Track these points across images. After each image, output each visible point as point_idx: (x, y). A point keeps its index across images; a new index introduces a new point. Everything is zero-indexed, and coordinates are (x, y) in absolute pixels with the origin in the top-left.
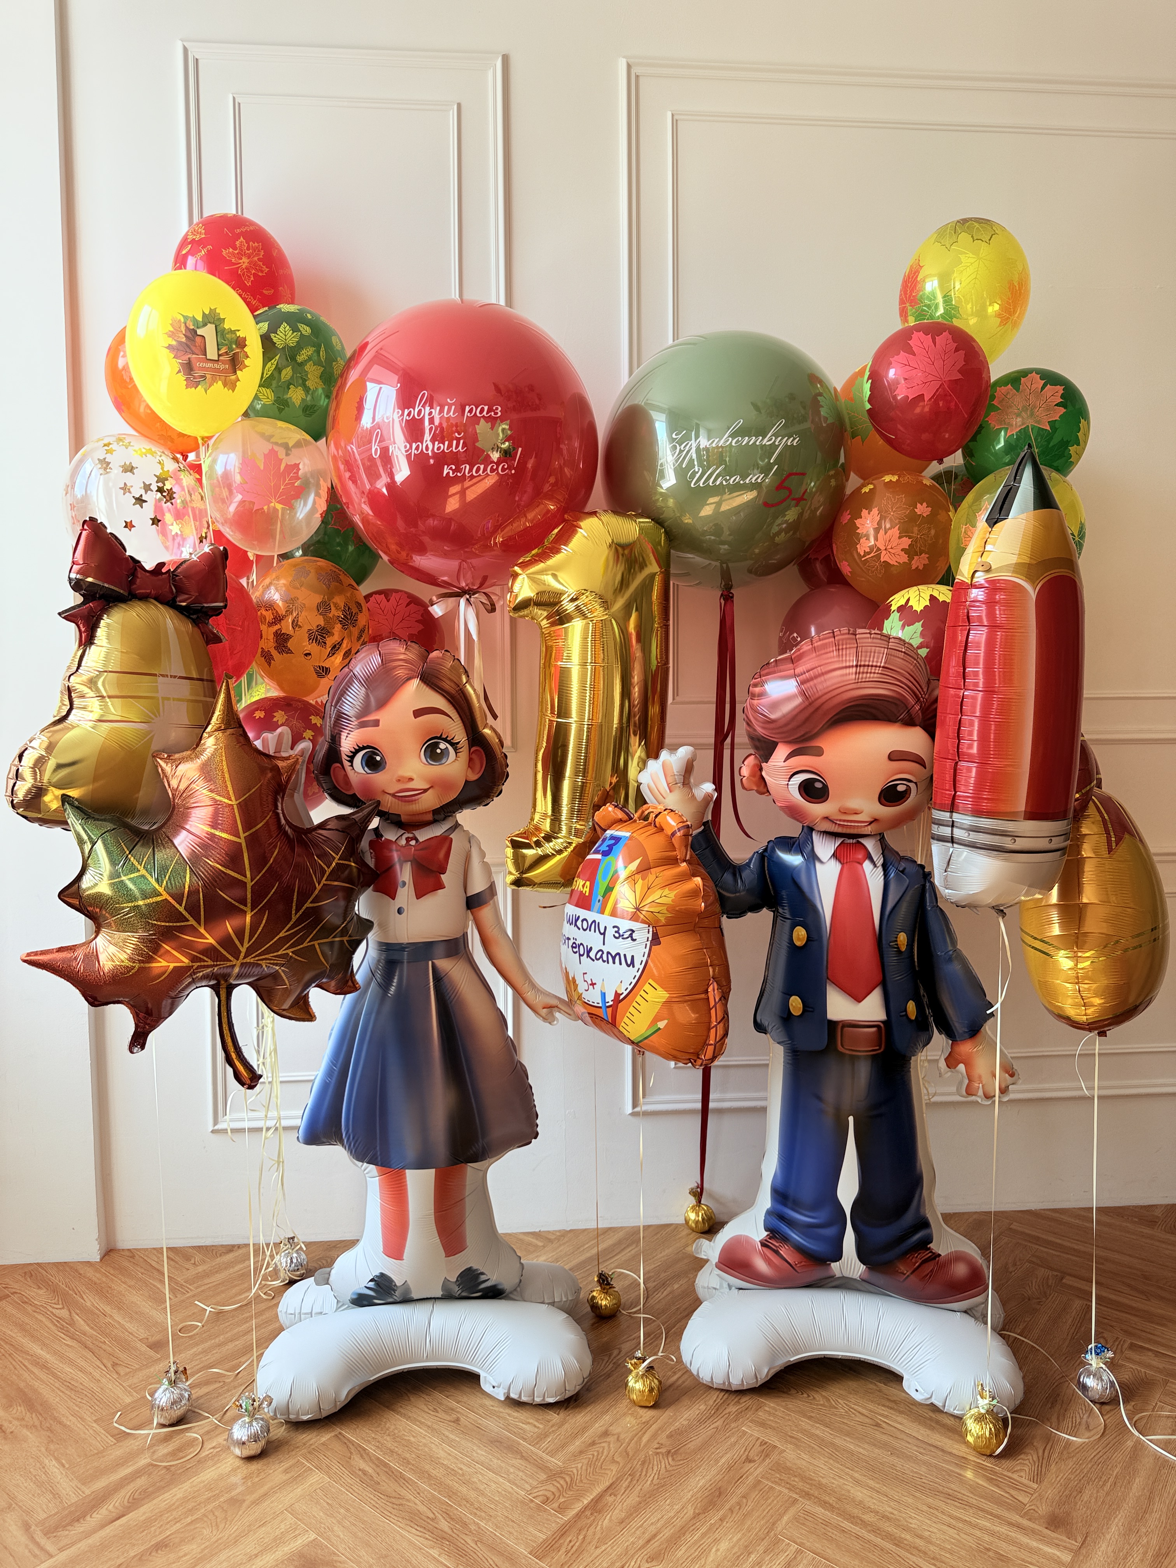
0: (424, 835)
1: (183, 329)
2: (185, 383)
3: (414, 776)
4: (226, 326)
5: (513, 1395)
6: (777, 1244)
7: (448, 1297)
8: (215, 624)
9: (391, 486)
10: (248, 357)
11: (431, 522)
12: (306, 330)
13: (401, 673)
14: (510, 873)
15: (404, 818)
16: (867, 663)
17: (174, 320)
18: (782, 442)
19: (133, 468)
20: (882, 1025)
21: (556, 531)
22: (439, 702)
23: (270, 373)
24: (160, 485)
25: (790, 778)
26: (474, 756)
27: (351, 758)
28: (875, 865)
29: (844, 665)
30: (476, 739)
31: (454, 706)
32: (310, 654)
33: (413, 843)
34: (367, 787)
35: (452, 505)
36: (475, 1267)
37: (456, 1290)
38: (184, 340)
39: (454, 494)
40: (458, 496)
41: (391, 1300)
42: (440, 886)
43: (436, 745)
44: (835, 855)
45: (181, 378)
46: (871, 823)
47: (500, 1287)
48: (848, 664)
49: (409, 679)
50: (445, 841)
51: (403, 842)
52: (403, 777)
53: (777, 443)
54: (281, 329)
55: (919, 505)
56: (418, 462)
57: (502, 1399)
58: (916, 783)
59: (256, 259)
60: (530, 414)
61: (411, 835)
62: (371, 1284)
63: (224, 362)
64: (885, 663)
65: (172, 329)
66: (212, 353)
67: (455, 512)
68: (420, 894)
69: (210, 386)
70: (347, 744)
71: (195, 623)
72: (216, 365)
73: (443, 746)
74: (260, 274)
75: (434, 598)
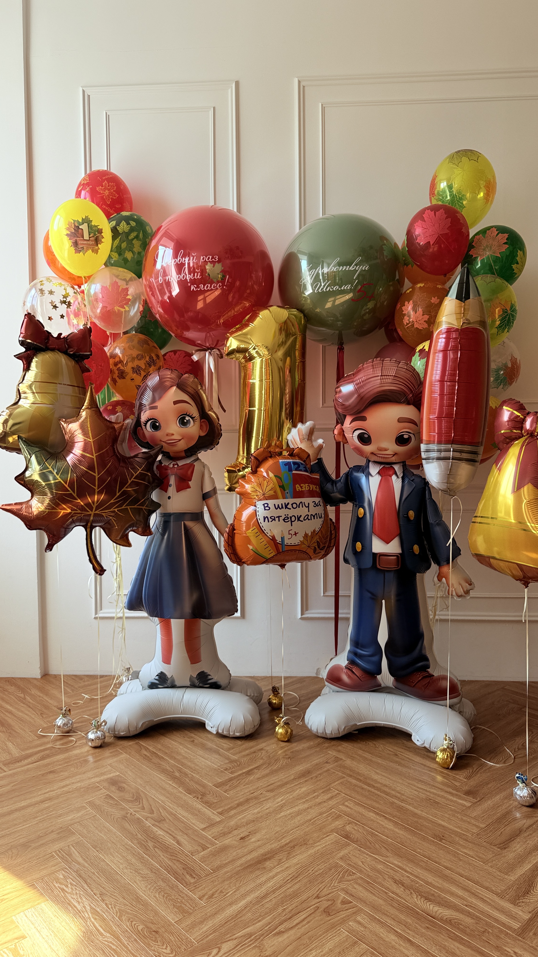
0: (181, 463)
1: (73, 226)
2: (74, 251)
3: (174, 433)
4: (93, 224)
5: (220, 731)
6: (352, 667)
7: (193, 686)
8: (86, 363)
9: (171, 297)
10: (103, 238)
11: (190, 314)
12: (133, 224)
13: (168, 384)
14: (227, 485)
15: (171, 454)
16: (386, 374)
17: (69, 222)
18: (359, 268)
19: (52, 291)
20: (399, 555)
21: (248, 316)
22: (185, 397)
23: (116, 245)
24: (65, 299)
25: (353, 433)
26: (203, 424)
27: (146, 424)
28: (398, 477)
29: (375, 375)
30: (204, 415)
31: (193, 399)
32: (133, 379)
33: (176, 466)
34: (153, 438)
35: (200, 305)
36: (206, 671)
37: (197, 682)
38: (73, 231)
39: (200, 300)
40: (202, 301)
41: (166, 686)
42: (189, 487)
43: (184, 418)
44: (379, 473)
45: (73, 249)
46: (394, 455)
47: (219, 683)
48: (377, 375)
49: (172, 386)
50: (191, 466)
51: (171, 466)
52: (169, 433)
53: (357, 269)
54: (122, 224)
55: (433, 298)
56: (182, 284)
57: (215, 733)
58: (413, 434)
59: (112, 191)
60: (236, 260)
61: (175, 463)
62: (157, 678)
63: (92, 241)
64: (395, 374)
65: (68, 226)
66: (86, 237)
67: (201, 308)
68: (178, 490)
69: (86, 252)
70: (144, 417)
71: (77, 362)
72: (88, 242)
73: (187, 418)
74: (114, 198)
75: (194, 352)
